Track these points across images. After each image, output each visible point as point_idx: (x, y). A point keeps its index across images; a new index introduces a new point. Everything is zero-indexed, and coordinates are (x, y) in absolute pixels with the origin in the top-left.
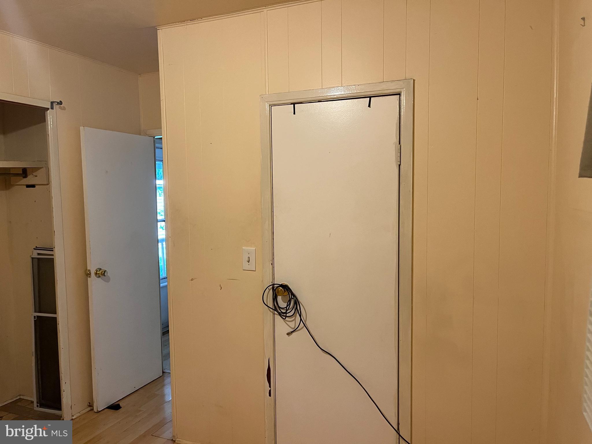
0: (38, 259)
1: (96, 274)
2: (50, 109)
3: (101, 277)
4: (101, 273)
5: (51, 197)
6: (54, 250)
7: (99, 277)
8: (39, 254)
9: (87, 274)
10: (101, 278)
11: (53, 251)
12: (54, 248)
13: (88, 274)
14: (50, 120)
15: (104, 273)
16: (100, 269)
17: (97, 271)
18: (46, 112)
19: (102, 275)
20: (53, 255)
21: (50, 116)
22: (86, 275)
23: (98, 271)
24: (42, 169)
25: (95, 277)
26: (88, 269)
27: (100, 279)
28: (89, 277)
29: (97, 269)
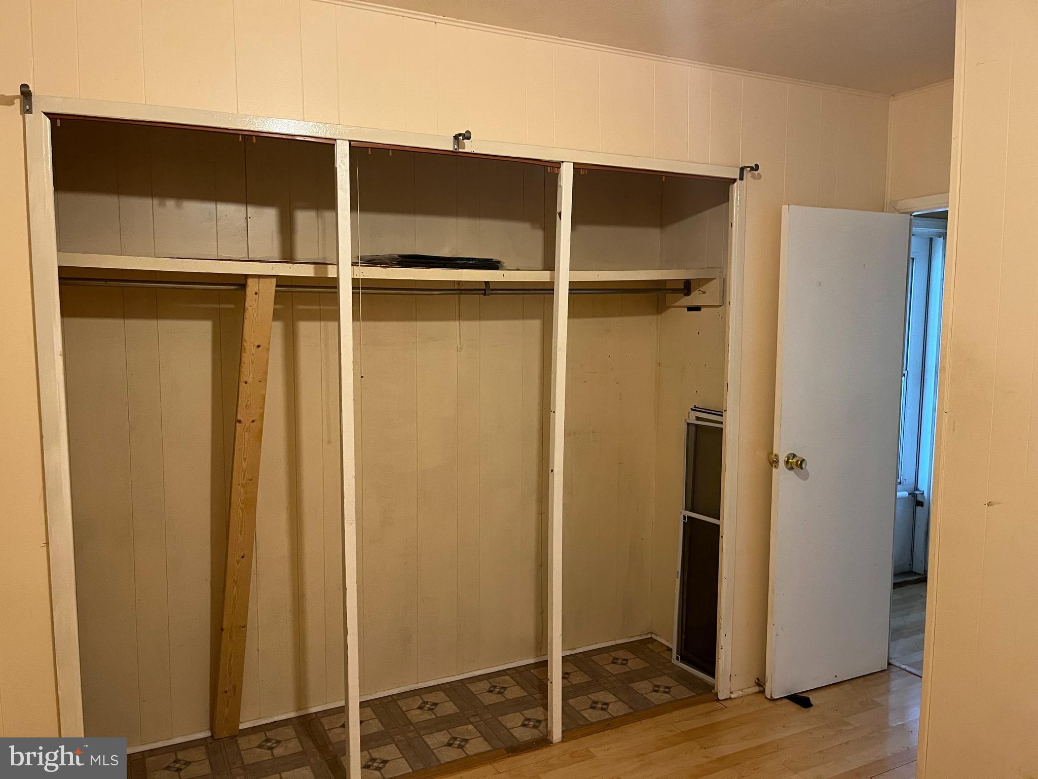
0: (697, 426)
1: (787, 462)
2: (738, 180)
3: (794, 470)
4: (795, 463)
5: (727, 327)
6: (724, 414)
7: (791, 468)
8: (698, 418)
9: (771, 461)
10: (794, 472)
11: (722, 416)
12: (724, 411)
13: (773, 462)
14: (737, 198)
15: (801, 464)
16: (794, 456)
17: (788, 459)
18: (730, 186)
19: (797, 465)
20: (721, 423)
21: (736, 191)
22: (770, 463)
23: (791, 458)
24: (715, 280)
25: (785, 467)
26: (774, 453)
27: (792, 472)
28: (775, 466)
29: (789, 454)
